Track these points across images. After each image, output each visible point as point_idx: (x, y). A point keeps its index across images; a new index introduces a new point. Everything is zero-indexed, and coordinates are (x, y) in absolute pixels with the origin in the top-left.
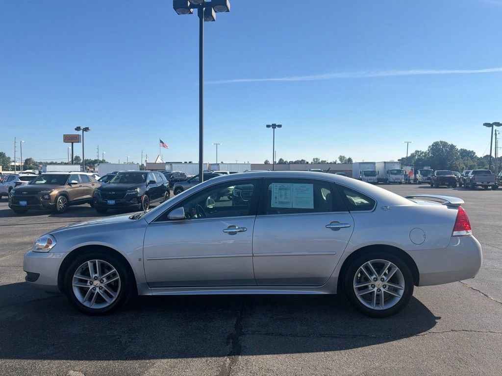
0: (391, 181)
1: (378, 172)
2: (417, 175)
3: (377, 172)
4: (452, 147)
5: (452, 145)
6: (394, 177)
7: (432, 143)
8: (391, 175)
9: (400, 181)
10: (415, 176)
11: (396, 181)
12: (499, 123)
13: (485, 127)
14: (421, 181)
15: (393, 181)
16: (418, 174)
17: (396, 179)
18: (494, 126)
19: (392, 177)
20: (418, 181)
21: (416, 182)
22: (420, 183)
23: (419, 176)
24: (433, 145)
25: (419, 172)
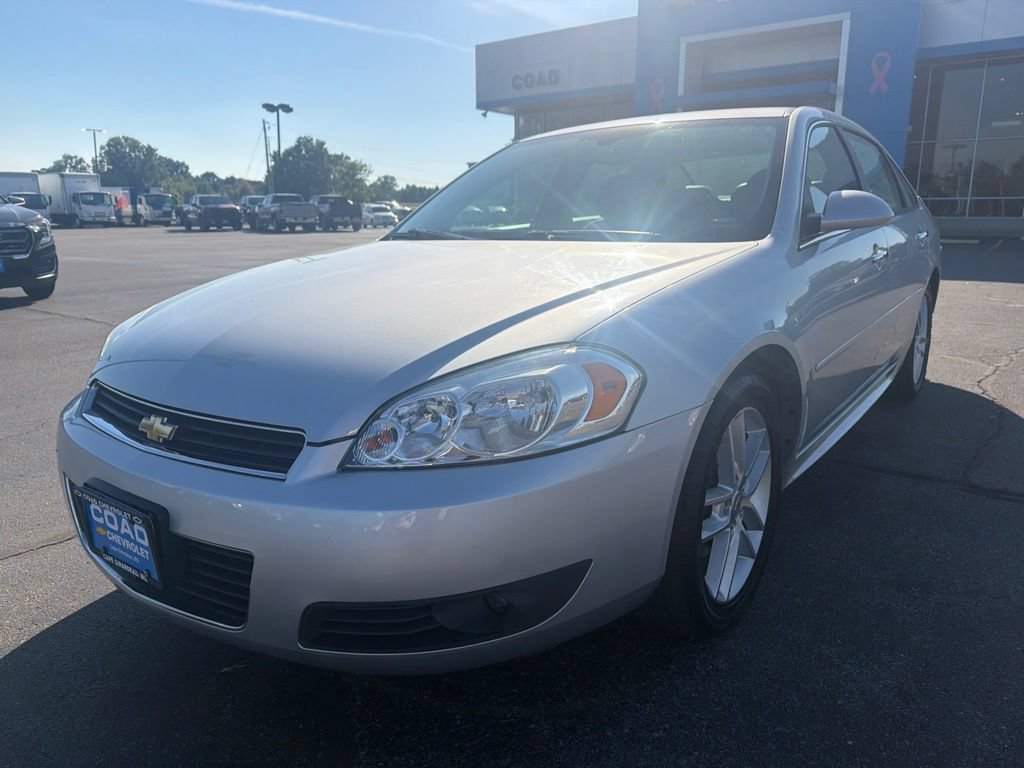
0: (86, 219)
1: (50, 198)
2: (139, 206)
3: (48, 199)
4: (150, 151)
5: (149, 146)
6: (93, 209)
7: (107, 140)
8: (84, 206)
9: (106, 219)
10: (135, 208)
11: (97, 219)
12: (288, 106)
13: (265, 110)
14: (149, 219)
15: (91, 219)
16: (141, 203)
17: (98, 215)
18: (280, 111)
19: (88, 211)
20: (142, 220)
21: (137, 221)
22: (147, 224)
23: (143, 209)
24: (109, 145)
25: (143, 199)
